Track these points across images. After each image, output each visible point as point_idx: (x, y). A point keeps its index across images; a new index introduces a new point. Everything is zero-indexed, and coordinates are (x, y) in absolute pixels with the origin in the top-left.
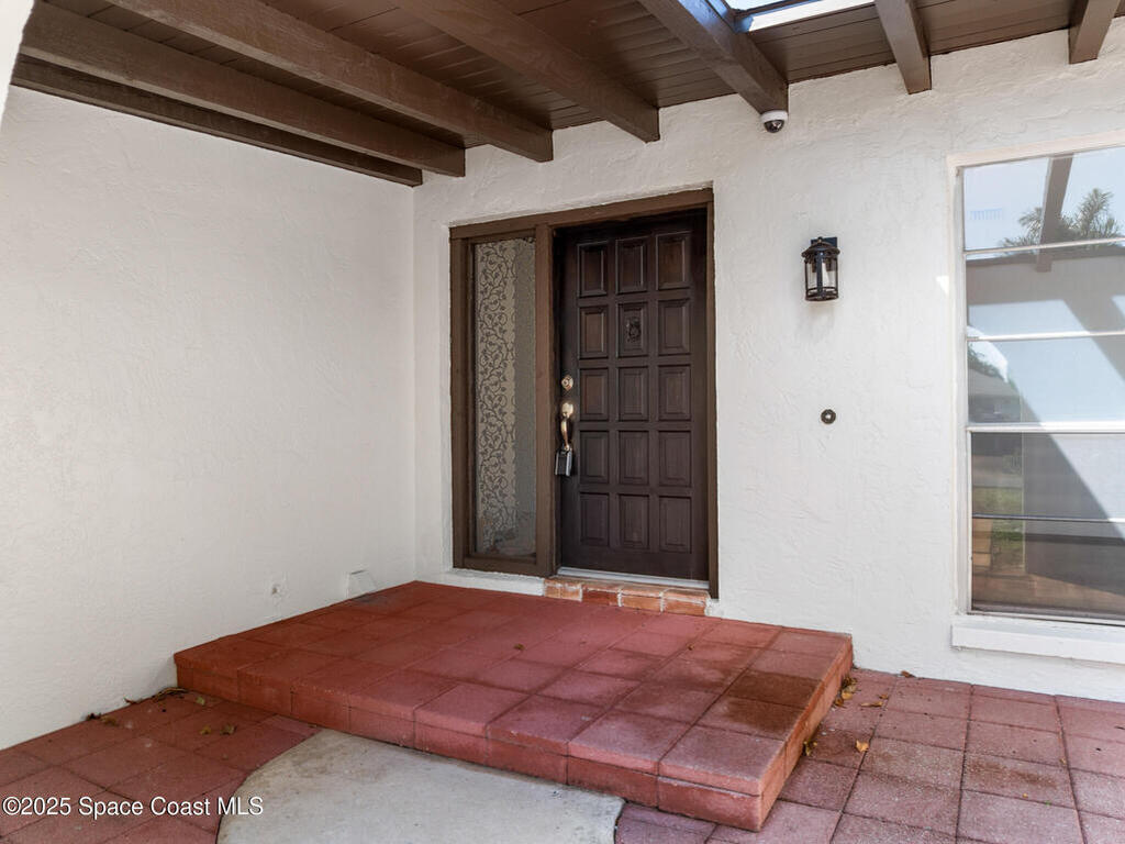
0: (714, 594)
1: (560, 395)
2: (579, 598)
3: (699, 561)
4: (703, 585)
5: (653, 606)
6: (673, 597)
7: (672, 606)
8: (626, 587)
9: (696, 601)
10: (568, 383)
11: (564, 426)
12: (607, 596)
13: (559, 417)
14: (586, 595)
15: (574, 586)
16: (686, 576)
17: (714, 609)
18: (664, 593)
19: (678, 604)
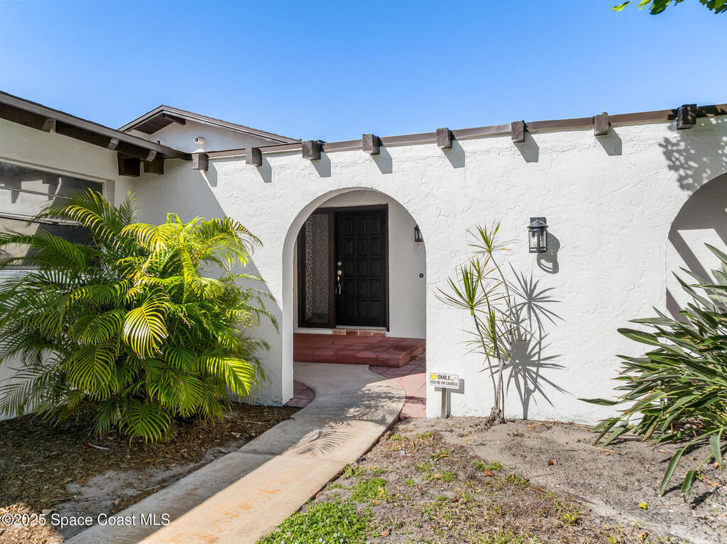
0: (388, 331)
1: (337, 268)
2: (345, 334)
3: (383, 321)
4: (385, 328)
5: (369, 335)
6: (375, 331)
7: (375, 334)
8: (360, 330)
9: (382, 332)
10: (340, 264)
11: (339, 278)
12: (354, 332)
13: (336, 275)
14: (347, 333)
15: (343, 330)
16: (380, 326)
17: (388, 335)
18: (373, 331)
19: (377, 334)
